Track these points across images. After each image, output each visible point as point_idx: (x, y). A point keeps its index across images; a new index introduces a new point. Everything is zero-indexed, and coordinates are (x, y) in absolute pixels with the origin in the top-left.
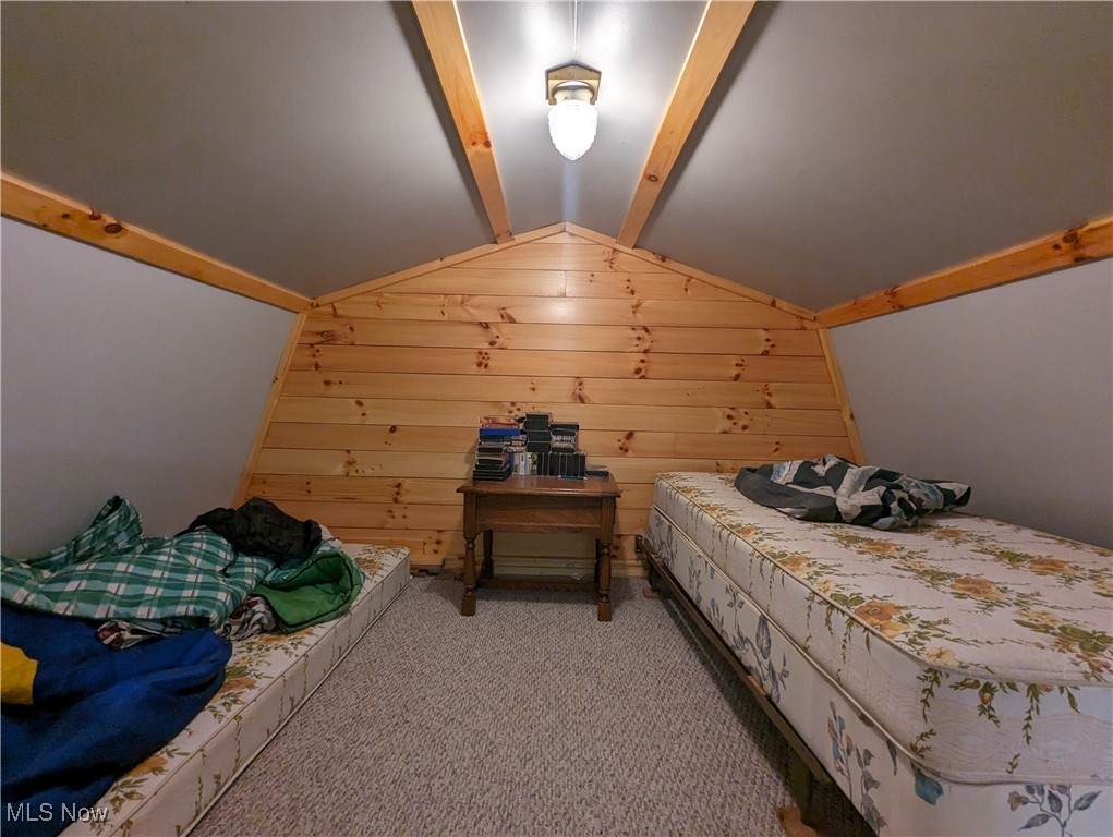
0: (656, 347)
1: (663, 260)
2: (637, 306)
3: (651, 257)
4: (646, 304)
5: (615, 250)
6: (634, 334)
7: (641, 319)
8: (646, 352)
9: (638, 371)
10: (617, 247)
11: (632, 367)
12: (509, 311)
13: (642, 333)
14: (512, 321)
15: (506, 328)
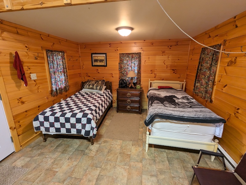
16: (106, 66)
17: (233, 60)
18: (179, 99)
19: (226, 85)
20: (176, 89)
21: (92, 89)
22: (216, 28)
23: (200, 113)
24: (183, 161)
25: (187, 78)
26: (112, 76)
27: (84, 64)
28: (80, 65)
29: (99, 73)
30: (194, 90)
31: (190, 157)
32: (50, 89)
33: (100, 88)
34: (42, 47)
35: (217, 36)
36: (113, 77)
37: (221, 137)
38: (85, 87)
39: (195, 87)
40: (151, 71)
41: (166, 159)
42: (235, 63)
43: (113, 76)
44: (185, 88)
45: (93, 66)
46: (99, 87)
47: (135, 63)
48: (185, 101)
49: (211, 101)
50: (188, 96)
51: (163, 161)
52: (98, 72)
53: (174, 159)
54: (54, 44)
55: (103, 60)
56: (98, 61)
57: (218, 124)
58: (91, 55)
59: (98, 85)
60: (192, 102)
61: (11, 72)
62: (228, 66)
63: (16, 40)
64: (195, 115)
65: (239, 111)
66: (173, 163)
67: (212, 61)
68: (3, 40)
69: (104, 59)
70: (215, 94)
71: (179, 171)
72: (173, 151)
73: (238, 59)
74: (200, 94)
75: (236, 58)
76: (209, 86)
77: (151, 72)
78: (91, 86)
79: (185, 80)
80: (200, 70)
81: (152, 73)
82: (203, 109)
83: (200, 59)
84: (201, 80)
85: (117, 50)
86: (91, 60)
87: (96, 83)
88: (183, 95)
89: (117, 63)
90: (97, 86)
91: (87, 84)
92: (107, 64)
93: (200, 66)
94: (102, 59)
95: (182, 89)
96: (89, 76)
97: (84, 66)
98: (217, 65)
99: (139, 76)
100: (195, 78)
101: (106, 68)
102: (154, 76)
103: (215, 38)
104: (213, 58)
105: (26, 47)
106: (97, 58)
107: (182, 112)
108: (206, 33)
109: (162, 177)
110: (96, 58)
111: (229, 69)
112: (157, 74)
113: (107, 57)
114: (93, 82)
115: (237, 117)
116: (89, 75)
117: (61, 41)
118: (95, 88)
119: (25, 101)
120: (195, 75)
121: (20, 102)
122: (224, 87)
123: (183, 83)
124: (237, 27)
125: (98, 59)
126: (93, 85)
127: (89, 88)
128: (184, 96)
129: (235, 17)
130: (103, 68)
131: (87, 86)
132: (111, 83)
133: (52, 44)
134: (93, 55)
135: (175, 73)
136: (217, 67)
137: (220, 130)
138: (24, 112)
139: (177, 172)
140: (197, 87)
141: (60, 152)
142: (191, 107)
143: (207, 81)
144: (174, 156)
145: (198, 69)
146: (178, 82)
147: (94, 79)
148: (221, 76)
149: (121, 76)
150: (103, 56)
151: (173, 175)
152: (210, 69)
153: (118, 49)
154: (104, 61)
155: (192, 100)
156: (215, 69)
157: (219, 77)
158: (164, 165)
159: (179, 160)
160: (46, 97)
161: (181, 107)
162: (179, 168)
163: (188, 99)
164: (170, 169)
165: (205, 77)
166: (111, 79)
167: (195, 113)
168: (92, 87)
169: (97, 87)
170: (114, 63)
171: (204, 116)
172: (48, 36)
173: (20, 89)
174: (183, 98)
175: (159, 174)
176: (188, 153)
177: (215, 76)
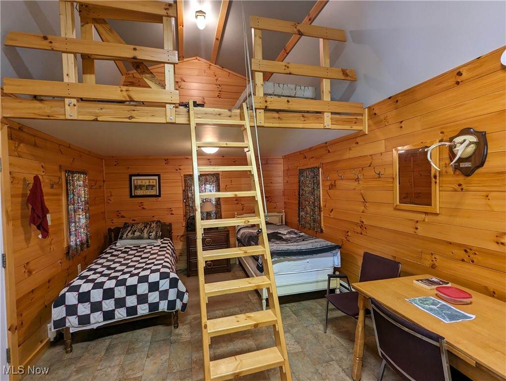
0: (222, 90)
1: (223, 68)
2: (217, 79)
3: (219, 67)
4: (219, 79)
5: (210, 65)
6: (216, 87)
7: (218, 83)
8: (220, 91)
9: (218, 96)
10: (211, 64)
11: (217, 95)
12: (184, 79)
13: (219, 86)
14: (184, 81)
15: (183, 83)
16: (159, 196)
17: (333, 183)
18: (285, 235)
19: (332, 210)
20: (275, 225)
21: (140, 238)
22: (310, 149)
23: (316, 244)
24: (309, 310)
25: (285, 208)
26: (171, 212)
27: (113, 194)
28: (104, 196)
29: (144, 208)
30: (299, 221)
31: (316, 304)
32: (65, 245)
33: (156, 235)
34: (60, 166)
35: (313, 157)
36: (172, 214)
37: (340, 266)
38: (125, 236)
39: (299, 217)
40: (236, 200)
41: (291, 313)
42: (335, 186)
43: (173, 212)
44: (285, 221)
45: (131, 196)
46: (154, 233)
47: (211, 189)
48: (294, 236)
49: (322, 231)
50: (294, 230)
51: (288, 316)
52: (143, 206)
53: (300, 311)
54: (74, 159)
55: (153, 186)
56: (143, 188)
57: (334, 252)
58: (128, 177)
59: (152, 230)
60: (302, 236)
61: (21, 213)
62: (329, 189)
63: (33, 155)
64: (313, 246)
65: (349, 234)
66: (300, 314)
67: (314, 184)
68: (19, 157)
69: (154, 184)
70: (324, 222)
71: (310, 319)
72: (296, 303)
73: (336, 182)
74: (308, 225)
75: (335, 181)
76: (316, 213)
77: (237, 202)
78: (137, 234)
79: (283, 211)
80: (302, 195)
81: (237, 204)
82: (317, 240)
83: (299, 182)
84: (306, 208)
85: (180, 169)
86: (128, 186)
87: (146, 227)
88: (288, 229)
89: (180, 191)
90: (150, 232)
91: (128, 231)
92: (162, 193)
93: (301, 191)
94: (151, 184)
95: (282, 223)
96: (123, 217)
97: (112, 198)
98: (319, 188)
99: (219, 210)
100: (298, 206)
101: (160, 199)
102: (242, 208)
103: (312, 160)
104: (314, 182)
105: (42, 167)
106: (142, 182)
107: (298, 245)
108: (300, 153)
109: (295, 330)
110: (139, 183)
111: (331, 192)
112: (245, 205)
113: (161, 181)
114: (140, 226)
115: (348, 241)
116: (123, 214)
117: (82, 154)
118: (146, 235)
119: (34, 270)
120: (297, 202)
121: (26, 271)
122: (331, 212)
123: (282, 214)
124: (329, 152)
125: (143, 184)
126: (142, 231)
127: (132, 238)
128: (289, 231)
129: (326, 143)
130: (154, 199)
131: (129, 234)
132: (170, 225)
133: (72, 159)
134: (133, 178)
135: (270, 201)
136: (319, 191)
137: (338, 258)
138: (29, 293)
139: (308, 320)
140: (302, 216)
141: (119, 355)
142: (303, 240)
143: (312, 207)
144: (299, 308)
145: (299, 195)
146: (276, 214)
147: (133, 220)
148: (325, 201)
149: (188, 211)
150: (153, 179)
151: (305, 325)
152: (312, 193)
153: (181, 167)
154: (154, 188)
155: (301, 234)
156: (318, 193)
157: (323, 201)
158: (291, 319)
159: (306, 310)
160: (59, 262)
161: (294, 242)
162: (309, 317)
163: (296, 233)
164: (300, 321)
165: (309, 203)
166: (168, 219)
167: (311, 244)
168: (140, 235)
169: (150, 234)
170: (173, 191)
171: (320, 245)
172: (69, 147)
173: (29, 245)
174: (289, 233)
175: (290, 328)
176: (312, 300)
177: (320, 201)
